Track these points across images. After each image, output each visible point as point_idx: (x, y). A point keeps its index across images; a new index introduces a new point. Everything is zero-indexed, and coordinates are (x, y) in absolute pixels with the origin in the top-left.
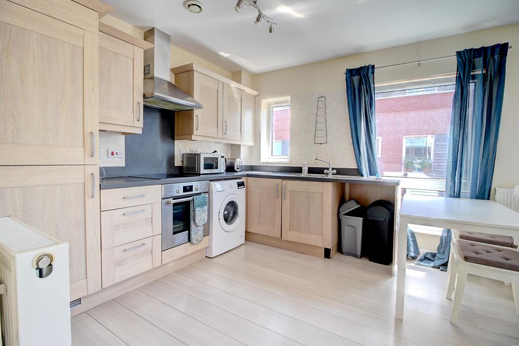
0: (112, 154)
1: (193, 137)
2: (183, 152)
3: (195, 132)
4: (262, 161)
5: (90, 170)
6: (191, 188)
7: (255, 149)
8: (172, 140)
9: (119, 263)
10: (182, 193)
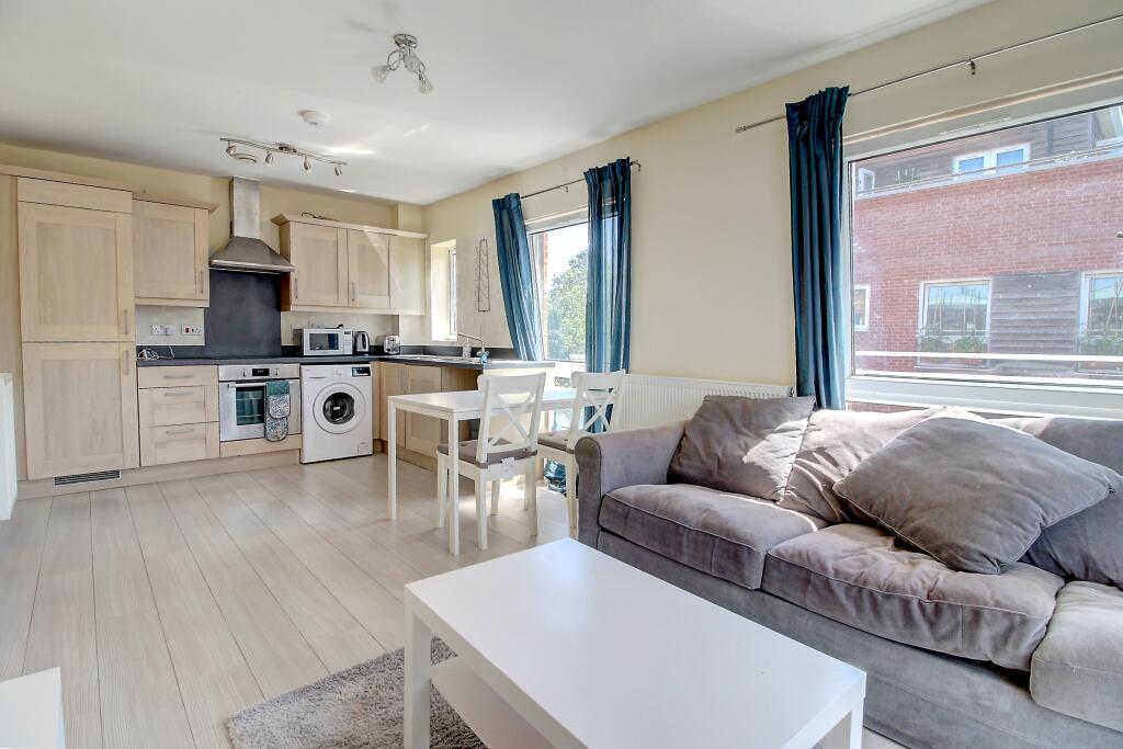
0: (187, 330)
1: (292, 308)
2: (294, 327)
3: (293, 300)
4: (433, 339)
5: (124, 347)
6: (266, 372)
7: (424, 320)
8: (276, 312)
9: (161, 444)
10: (250, 376)
